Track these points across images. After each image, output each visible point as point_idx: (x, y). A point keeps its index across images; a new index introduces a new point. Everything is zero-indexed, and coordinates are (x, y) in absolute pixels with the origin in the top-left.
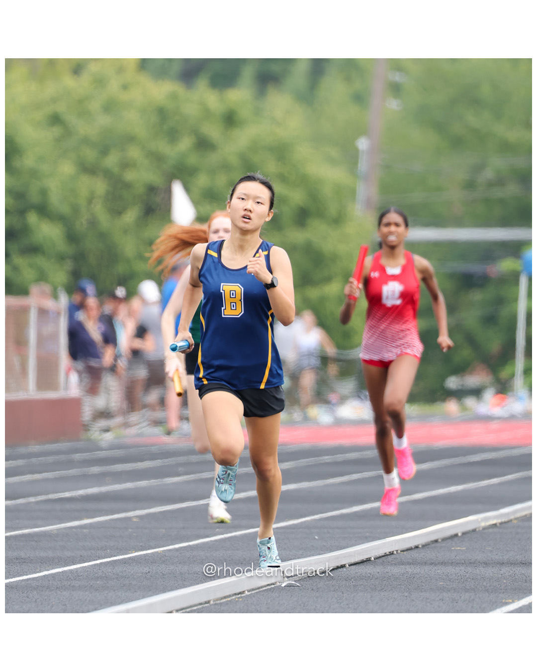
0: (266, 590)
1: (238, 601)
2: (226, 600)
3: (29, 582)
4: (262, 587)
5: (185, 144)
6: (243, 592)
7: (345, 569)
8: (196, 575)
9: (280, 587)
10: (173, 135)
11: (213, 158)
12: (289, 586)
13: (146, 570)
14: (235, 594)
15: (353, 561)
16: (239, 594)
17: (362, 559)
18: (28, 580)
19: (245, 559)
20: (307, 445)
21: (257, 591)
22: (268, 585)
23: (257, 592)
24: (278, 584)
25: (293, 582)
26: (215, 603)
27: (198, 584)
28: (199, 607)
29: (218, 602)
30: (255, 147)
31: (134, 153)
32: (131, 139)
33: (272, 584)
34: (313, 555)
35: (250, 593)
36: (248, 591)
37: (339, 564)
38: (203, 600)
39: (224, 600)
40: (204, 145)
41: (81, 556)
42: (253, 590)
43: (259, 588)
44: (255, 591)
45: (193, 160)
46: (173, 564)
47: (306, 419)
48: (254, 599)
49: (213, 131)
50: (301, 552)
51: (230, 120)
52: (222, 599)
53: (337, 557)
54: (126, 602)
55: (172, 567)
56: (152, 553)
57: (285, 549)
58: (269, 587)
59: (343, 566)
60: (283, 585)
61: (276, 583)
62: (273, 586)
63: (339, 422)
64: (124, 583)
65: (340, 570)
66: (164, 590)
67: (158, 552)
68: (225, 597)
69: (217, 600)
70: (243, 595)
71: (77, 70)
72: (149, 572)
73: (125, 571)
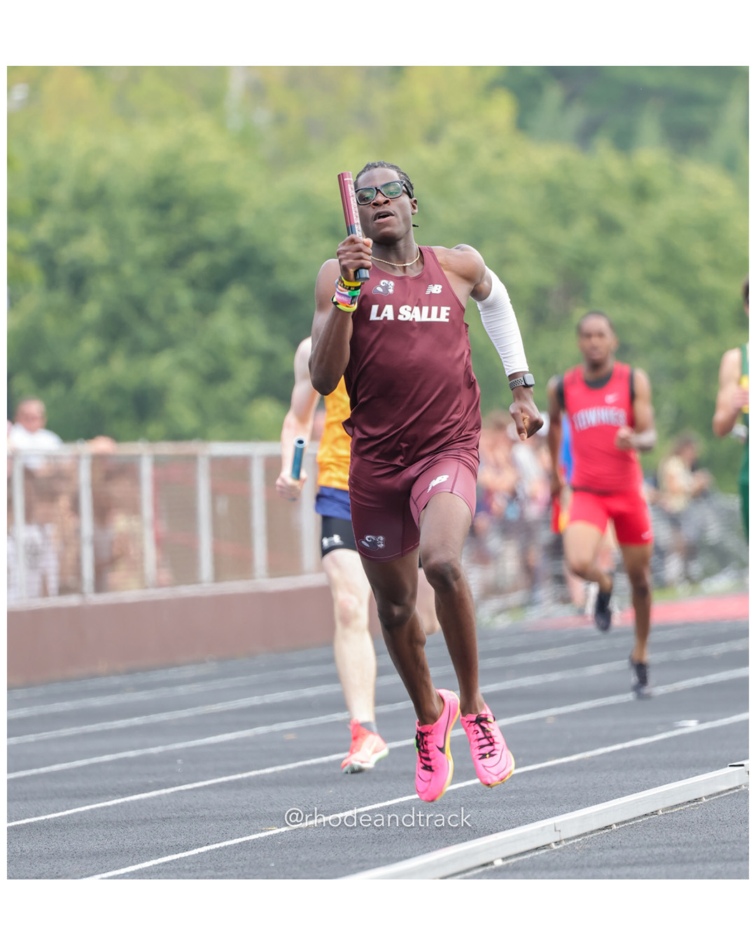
0: (728, 795)
1: (693, 810)
2: (679, 809)
4: (722, 792)
5: (583, 228)
6: (699, 799)
8: (636, 783)
10: (565, 217)
13: (572, 779)
14: (689, 802)
16: (694, 802)
19: (697, 761)
21: (717, 797)
22: (730, 790)
23: (719, 798)
24: (743, 787)
26: (664, 813)
28: (644, 819)
29: (668, 812)
31: (516, 244)
32: (510, 226)
33: (734, 788)
35: (707, 800)
36: (706, 798)
38: (649, 811)
39: (675, 810)
40: (608, 227)
42: (711, 796)
43: (719, 793)
44: (714, 798)
46: (605, 771)
48: (713, 807)
49: (619, 209)
51: (642, 192)
52: (672, 807)
55: (604, 775)
56: (578, 759)
58: (732, 792)
61: (740, 786)
62: (737, 791)
64: (546, 796)
66: (597, 802)
68: (677, 806)
69: (667, 809)
70: (699, 803)
71: (433, 136)
72: (576, 782)
73: (545, 782)
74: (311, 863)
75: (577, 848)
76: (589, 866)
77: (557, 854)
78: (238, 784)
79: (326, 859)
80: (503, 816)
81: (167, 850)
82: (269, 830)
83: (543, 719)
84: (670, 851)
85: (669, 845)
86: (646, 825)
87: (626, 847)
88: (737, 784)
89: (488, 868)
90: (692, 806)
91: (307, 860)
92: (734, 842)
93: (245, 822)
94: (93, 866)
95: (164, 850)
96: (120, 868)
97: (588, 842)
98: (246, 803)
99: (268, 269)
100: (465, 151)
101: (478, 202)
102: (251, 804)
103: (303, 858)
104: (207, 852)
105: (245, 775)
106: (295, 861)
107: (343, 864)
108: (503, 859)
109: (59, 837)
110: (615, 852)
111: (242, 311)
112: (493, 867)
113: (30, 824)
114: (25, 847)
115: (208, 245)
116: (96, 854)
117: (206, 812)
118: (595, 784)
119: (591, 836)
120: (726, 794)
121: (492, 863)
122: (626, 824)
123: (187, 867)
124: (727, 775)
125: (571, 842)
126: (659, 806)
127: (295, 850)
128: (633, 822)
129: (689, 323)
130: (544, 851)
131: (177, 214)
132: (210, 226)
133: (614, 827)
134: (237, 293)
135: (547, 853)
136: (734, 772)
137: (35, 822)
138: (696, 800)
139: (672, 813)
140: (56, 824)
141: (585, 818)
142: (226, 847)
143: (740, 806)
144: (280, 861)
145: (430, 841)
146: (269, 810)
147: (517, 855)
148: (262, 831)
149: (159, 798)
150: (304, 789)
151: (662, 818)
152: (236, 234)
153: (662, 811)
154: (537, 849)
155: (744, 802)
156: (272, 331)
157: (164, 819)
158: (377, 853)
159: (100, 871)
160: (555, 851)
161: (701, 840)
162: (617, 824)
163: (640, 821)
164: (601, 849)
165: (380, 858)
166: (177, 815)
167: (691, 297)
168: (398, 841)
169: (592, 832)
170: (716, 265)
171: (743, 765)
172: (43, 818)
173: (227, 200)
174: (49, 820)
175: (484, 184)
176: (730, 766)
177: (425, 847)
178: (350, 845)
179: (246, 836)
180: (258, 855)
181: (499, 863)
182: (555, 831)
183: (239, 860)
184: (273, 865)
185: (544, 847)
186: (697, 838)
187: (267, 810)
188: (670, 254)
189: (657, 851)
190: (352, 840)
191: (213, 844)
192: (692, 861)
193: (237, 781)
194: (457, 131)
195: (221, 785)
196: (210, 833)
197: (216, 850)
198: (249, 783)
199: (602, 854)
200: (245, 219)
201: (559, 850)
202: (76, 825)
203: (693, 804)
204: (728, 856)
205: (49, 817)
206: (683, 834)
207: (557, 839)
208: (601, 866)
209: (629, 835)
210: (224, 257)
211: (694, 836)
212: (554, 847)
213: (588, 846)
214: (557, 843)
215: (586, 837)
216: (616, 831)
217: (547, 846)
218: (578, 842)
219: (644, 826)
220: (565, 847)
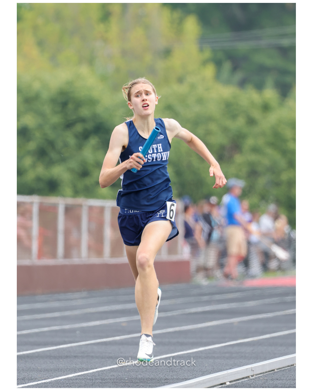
5: (241, 121)
10: (234, 117)
31: (213, 127)
32: (210, 119)
40: (252, 122)
49: (256, 114)
51: (266, 108)
72: (253, 350)
74: (144, 379)
75: (261, 378)
79: (150, 377)
87: (283, 380)
89: (223, 385)
97: (265, 376)
101: (197, 109)
106: (136, 378)
108: (230, 382)
110: (279, 382)
118: (262, 351)
119: (266, 374)
122: (280, 370)
125: (258, 376)
127: (135, 373)
128: (284, 369)
131: (70, 106)
132: (85, 112)
133: (276, 370)
135: (248, 380)
141: (263, 365)
144: (130, 377)
147: (235, 380)
152: (95, 116)
154: (243, 378)
158: (172, 376)
163: (287, 368)
164: (272, 380)
169: (266, 372)
173: (92, 102)
175: (200, 101)
178: (160, 372)
181: (228, 383)
182: (252, 370)
185: (246, 378)
200: (99, 110)
201: (254, 379)
207: (252, 374)
209: (283, 374)
212: (251, 378)
213: (266, 378)
214: (252, 376)
215: (264, 374)
216: (277, 372)
217: (248, 377)
218: (261, 376)
219: (289, 371)
220: (256, 378)
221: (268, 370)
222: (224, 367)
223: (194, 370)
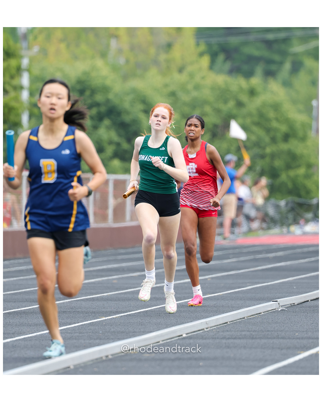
0: (271, 312)
1: (258, 317)
2: (253, 317)
3: (160, 309)
4: (269, 311)
5: (231, 104)
6: (261, 313)
7: (308, 302)
9: (278, 311)
10: (226, 102)
11: (244, 111)
12: (282, 310)
13: (215, 303)
14: (257, 314)
15: (312, 298)
16: (258, 314)
17: (316, 297)
18: (159, 308)
19: (261, 298)
20: (290, 244)
21: (267, 312)
22: (272, 310)
23: (268, 313)
24: (277, 309)
25: (284, 309)
27: (239, 309)
28: (240, 320)
29: (249, 318)
30: (264, 105)
31: (208, 109)
32: (205, 102)
33: (274, 309)
34: (293, 296)
36: (263, 313)
37: (306, 300)
38: (242, 317)
39: (252, 317)
40: (240, 104)
41: (184, 297)
42: (265, 312)
43: (268, 311)
44: (266, 313)
45: (235, 112)
46: (227, 300)
47: (289, 232)
48: (266, 316)
49: (244, 98)
50: (287, 295)
51: (252, 93)
52: (250, 316)
53: (305, 297)
54: (205, 318)
55: (227, 302)
56: (217, 295)
57: (280, 293)
58: (273, 311)
59: (308, 301)
60: (279, 310)
61: (276, 309)
62: (274, 310)
63: (305, 234)
64: (205, 309)
65: (306, 303)
66: (223, 313)
67: (219, 295)
68: (252, 315)
69: (248, 317)
70: (260, 314)
71: (181, 70)
72: (216, 304)
73: (205, 303)
74: (115, 333)
75: (214, 331)
76: (218, 338)
77: (206, 332)
78: (93, 299)
79: (121, 331)
80: (188, 317)
81: (63, 324)
82: (102, 318)
83: (206, 279)
84: (248, 333)
85: (248, 331)
86: (240, 322)
87: (232, 331)
88: (275, 308)
89: (180, 337)
90: (258, 316)
91: (114, 331)
92: (272, 331)
93: (93, 315)
94: (34, 329)
95: (62, 324)
96: (44, 331)
97: (218, 328)
98: (95, 307)
99: (119, 114)
100: (191, 76)
101: (195, 94)
102: (97, 308)
103: (112, 330)
104: (78, 326)
105: (96, 296)
106: (110, 331)
107: (127, 333)
108: (187, 334)
109: (24, 317)
110: (228, 333)
111: (108, 128)
112: (182, 337)
113: (14, 312)
114: (11, 321)
115: (97, 105)
116: (36, 325)
117: (80, 310)
118: (223, 305)
119: (220, 326)
120: (271, 311)
121: (182, 335)
122: (233, 322)
123: (69, 332)
124: (271, 305)
125: (212, 328)
126: (245, 316)
127: (110, 327)
128: (236, 321)
129: (267, 139)
130: (202, 331)
131: (88, 93)
132: (99, 98)
133: (229, 323)
134: (107, 122)
135: (203, 332)
136: (274, 304)
137: (17, 311)
138: (259, 313)
139: (250, 318)
140: (24, 312)
141: (217, 319)
142: (85, 324)
143: (275, 316)
144: (104, 331)
145: (160, 325)
146: (103, 310)
147: (191, 333)
148: (99, 318)
149: (63, 303)
150: (117, 302)
151: (246, 320)
152: (108, 101)
153: (247, 318)
154: (199, 330)
155: (277, 315)
156: (120, 135)
157: (64, 312)
158: (140, 329)
159: (37, 332)
160: (206, 331)
161: (260, 330)
162: (230, 322)
163: (238, 321)
164: (223, 331)
165: (141, 331)
166: (69, 311)
167: (268, 130)
168: (148, 325)
169: (220, 325)
170: (277, 119)
171: (277, 301)
172: (20, 309)
173: (106, 89)
174: (22, 310)
175: (197, 87)
176: (272, 301)
177: (158, 328)
178: (131, 326)
179: (93, 320)
180: (96, 328)
181: (184, 335)
182: (206, 323)
183: (89, 330)
184: (101, 332)
185: (202, 330)
186: (258, 329)
187: (102, 310)
188: (261, 115)
189: (244, 333)
190: (132, 324)
191: (80, 323)
192: (256, 338)
193: (93, 298)
194: (189, 69)
195: (87, 299)
196: (80, 318)
197: (81, 325)
198: (97, 299)
199: (222, 333)
200: (111, 96)
201: (207, 331)
202: (32, 313)
203: (258, 315)
204: (269, 337)
205: (22, 309)
206: (254, 327)
207: (207, 327)
208: (222, 338)
209: (234, 326)
210: (103, 109)
211: (258, 328)
212: (206, 330)
213: (218, 330)
214: (207, 328)
215: (218, 326)
216: (229, 324)
217: (203, 329)
218: (215, 328)
219: (240, 323)
220: (210, 330)
221: (221, 323)
222: (187, 320)
223: (160, 323)
